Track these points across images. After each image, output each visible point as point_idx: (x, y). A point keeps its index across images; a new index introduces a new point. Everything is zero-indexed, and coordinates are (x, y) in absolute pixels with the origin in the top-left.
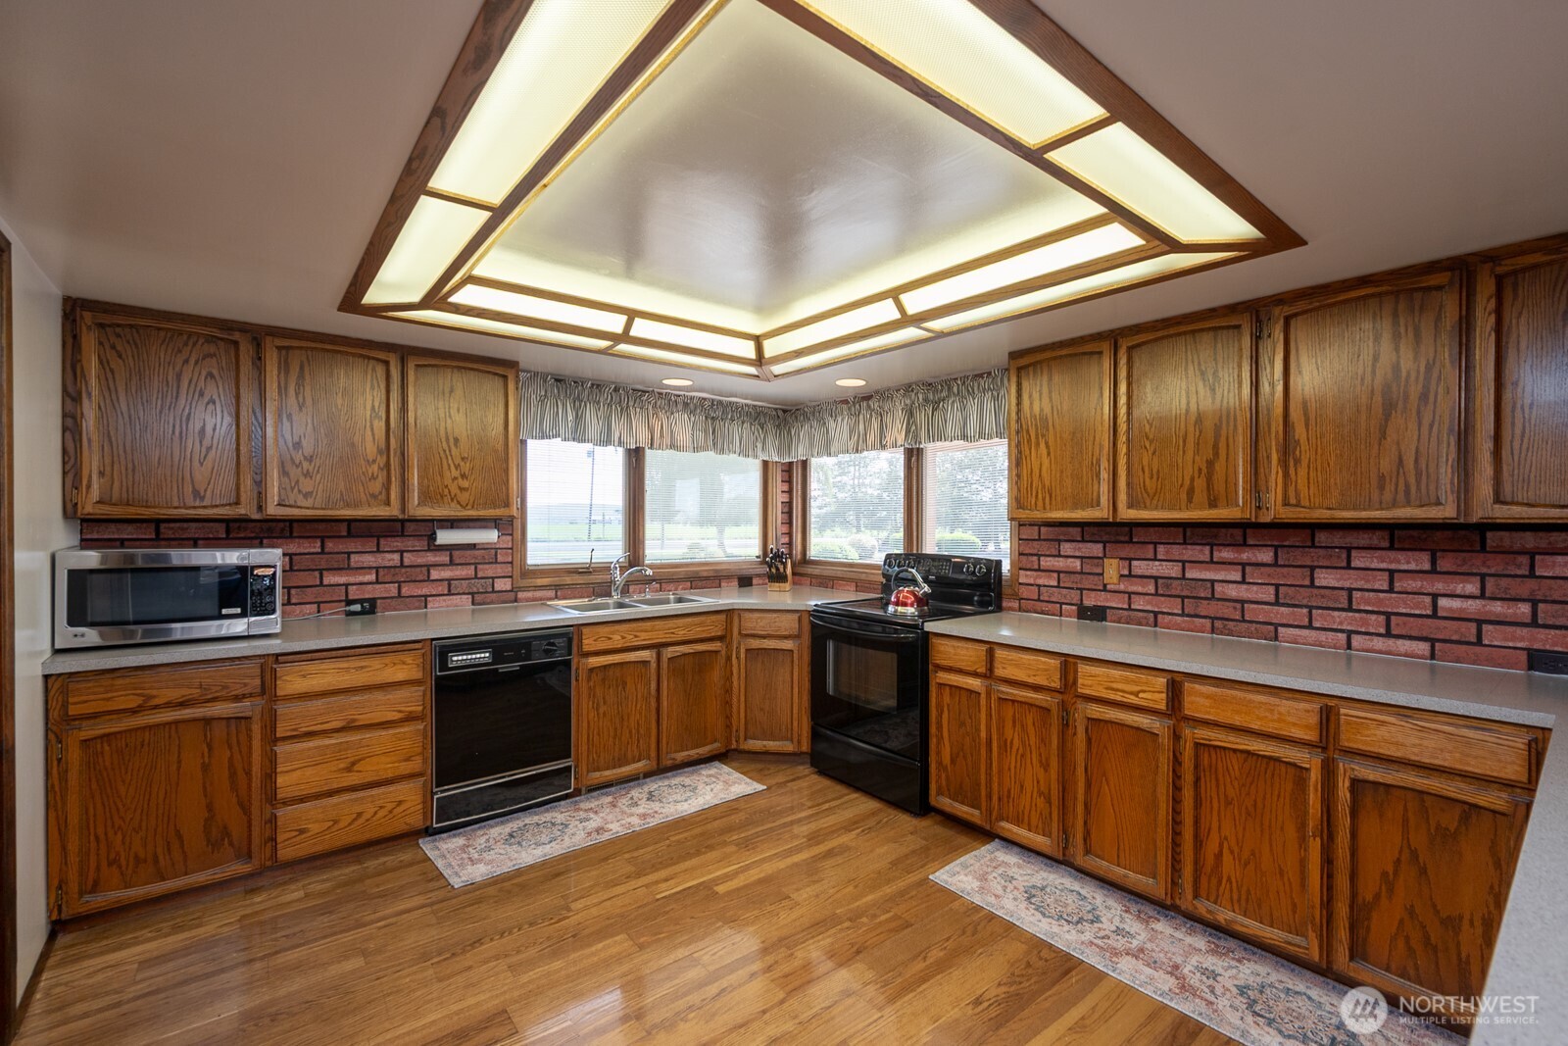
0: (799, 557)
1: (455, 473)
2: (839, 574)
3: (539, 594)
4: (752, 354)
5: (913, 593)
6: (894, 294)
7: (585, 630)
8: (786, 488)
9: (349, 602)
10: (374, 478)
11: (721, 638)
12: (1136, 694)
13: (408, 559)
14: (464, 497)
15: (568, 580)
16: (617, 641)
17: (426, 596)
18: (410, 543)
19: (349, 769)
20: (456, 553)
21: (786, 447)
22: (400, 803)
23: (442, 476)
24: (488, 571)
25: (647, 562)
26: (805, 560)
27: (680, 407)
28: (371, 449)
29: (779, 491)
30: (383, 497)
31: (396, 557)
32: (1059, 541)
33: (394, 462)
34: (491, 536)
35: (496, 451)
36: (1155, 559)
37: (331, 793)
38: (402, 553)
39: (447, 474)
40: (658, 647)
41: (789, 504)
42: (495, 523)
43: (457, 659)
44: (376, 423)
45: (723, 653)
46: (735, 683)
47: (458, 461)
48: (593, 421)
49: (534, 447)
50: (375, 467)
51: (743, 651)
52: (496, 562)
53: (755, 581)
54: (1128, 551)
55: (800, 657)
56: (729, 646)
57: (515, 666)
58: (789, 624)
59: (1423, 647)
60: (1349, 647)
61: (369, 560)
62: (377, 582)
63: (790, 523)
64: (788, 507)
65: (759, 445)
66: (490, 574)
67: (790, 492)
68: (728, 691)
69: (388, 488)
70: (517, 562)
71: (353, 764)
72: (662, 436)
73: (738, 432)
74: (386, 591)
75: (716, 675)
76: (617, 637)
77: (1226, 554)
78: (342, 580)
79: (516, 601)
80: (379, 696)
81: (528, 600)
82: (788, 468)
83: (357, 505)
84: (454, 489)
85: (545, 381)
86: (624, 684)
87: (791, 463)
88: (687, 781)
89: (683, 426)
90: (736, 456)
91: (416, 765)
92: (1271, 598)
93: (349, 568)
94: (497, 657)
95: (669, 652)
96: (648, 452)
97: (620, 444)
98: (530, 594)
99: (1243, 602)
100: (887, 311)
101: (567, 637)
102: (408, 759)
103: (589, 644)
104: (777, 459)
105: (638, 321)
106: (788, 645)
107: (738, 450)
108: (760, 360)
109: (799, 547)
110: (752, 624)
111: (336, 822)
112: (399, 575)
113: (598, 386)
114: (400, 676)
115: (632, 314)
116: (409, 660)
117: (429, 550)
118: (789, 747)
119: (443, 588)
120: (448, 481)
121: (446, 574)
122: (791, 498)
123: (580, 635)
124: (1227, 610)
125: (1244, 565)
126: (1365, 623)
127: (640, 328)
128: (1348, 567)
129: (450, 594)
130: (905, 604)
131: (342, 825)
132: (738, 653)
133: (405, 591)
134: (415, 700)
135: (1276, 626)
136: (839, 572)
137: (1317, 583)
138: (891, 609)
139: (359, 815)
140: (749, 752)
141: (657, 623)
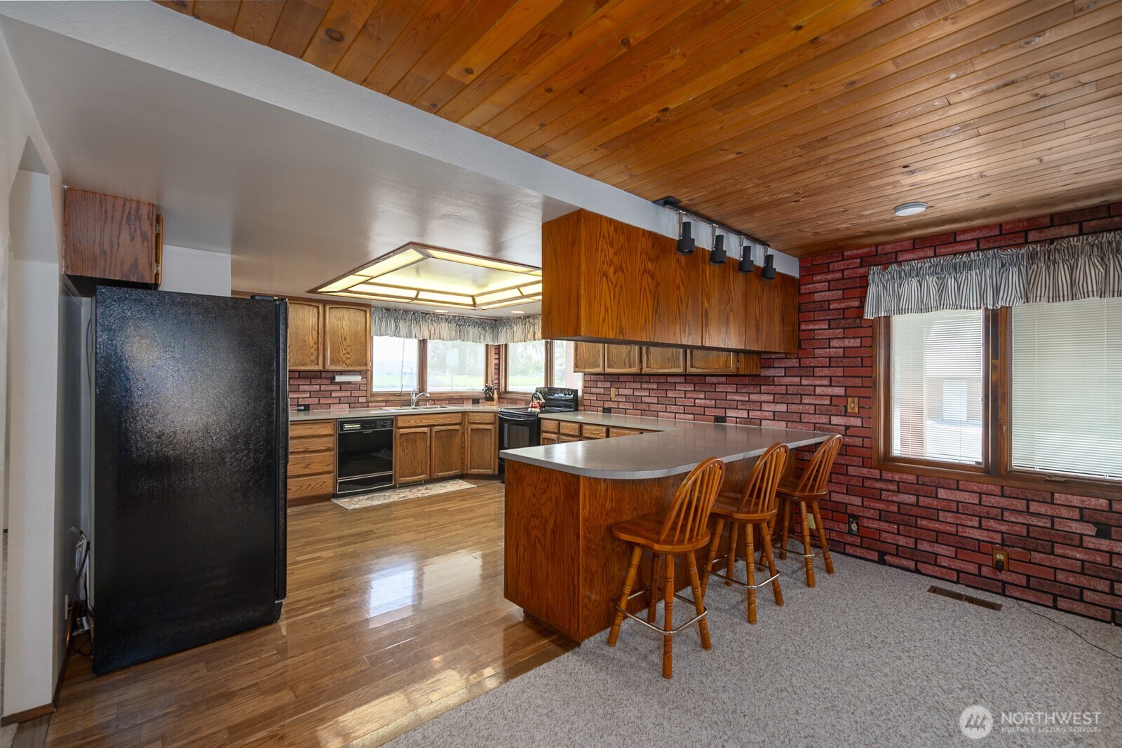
0: (503, 390)
1: (345, 352)
2: (519, 398)
3: (378, 404)
4: (472, 303)
5: (539, 403)
6: (518, 287)
7: (399, 418)
8: (497, 357)
9: (299, 406)
10: (312, 354)
11: (459, 424)
12: (598, 434)
13: (323, 388)
14: (348, 362)
15: (391, 398)
16: (412, 423)
17: (330, 404)
18: (324, 381)
19: (306, 467)
20: (343, 386)
21: (496, 337)
22: (324, 482)
23: (339, 353)
24: (357, 393)
25: (428, 391)
26: (506, 392)
27: (444, 321)
28: (312, 343)
29: (493, 358)
30: (316, 361)
31: (318, 387)
32: (597, 381)
33: (321, 348)
34: (358, 378)
35: (361, 342)
36: (625, 388)
37: (299, 476)
38: (320, 385)
39: (341, 352)
40: (431, 426)
41: (498, 365)
42: (360, 372)
43: (347, 426)
44: (313, 332)
45: (460, 431)
46: (466, 445)
47: (346, 347)
48: (403, 326)
49: (377, 340)
50: (313, 349)
51: (469, 430)
52: (360, 390)
53: (480, 401)
54: (617, 385)
55: (495, 432)
56: (463, 428)
57: (370, 431)
58: (490, 418)
59: (692, 416)
60: (675, 418)
61: (307, 388)
62: (310, 397)
63: (499, 374)
64: (498, 366)
65: (482, 337)
66: (357, 395)
67: (499, 359)
68: (463, 448)
69: (318, 357)
70: (369, 390)
71: (308, 465)
72: (435, 334)
73: (473, 331)
74: (315, 401)
75: (457, 440)
76: (412, 421)
77: (644, 386)
78: (296, 396)
79: (368, 407)
80: (317, 440)
81: (373, 407)
82: (498, 348)
83: (306, 365)
84: (344, 359)
85: (382, 311)
86: (416, 441)
87: (499, 345)
88: (443, 485)
89: (445, 328)
90: (471, 342)
91: (331, 468)
92: (656, 402)
93: (299, 391)
94: (362, 427)
95: (436, 429)
96: (428, 341)
97: (415, 337)
98: (374, 404)
99: (649, 403)
100: (516, 293)
101: (392, 420)
102: (328, 465)
103: (400, 424)
104: (491, 344)
105: (421, 292)
106: (489, 427)
107: (472, 340)
108: (474, 304)
109: (503, 386)
110: (474, 418)
111: (301, 487)
112: (319, 394)
113: (406, 311)
114: (325, 432)
115: (419, 290)
116: (329, 427)
117: (331, 384)
118: (489, 472)
119: (337, 401)
120: (341, 355)
121: (338, 394)
122: (499, 362)
123: (397, 420)
124: (645, 407)
125: (650, 390)
126: (679, 409)
127: (422, 295)
128: (675, 390)
129: (340, 403)
130: (535, 407)
131: (303, 488)
132: (467, 431)
133: (321, 402)
134: (331, 442)
135: (658, 412)
136: (519, 396)
137: (668, 396)
138: (529, 410)
139: (310, 485)
140: (472, 475)
141: (430, 416)
